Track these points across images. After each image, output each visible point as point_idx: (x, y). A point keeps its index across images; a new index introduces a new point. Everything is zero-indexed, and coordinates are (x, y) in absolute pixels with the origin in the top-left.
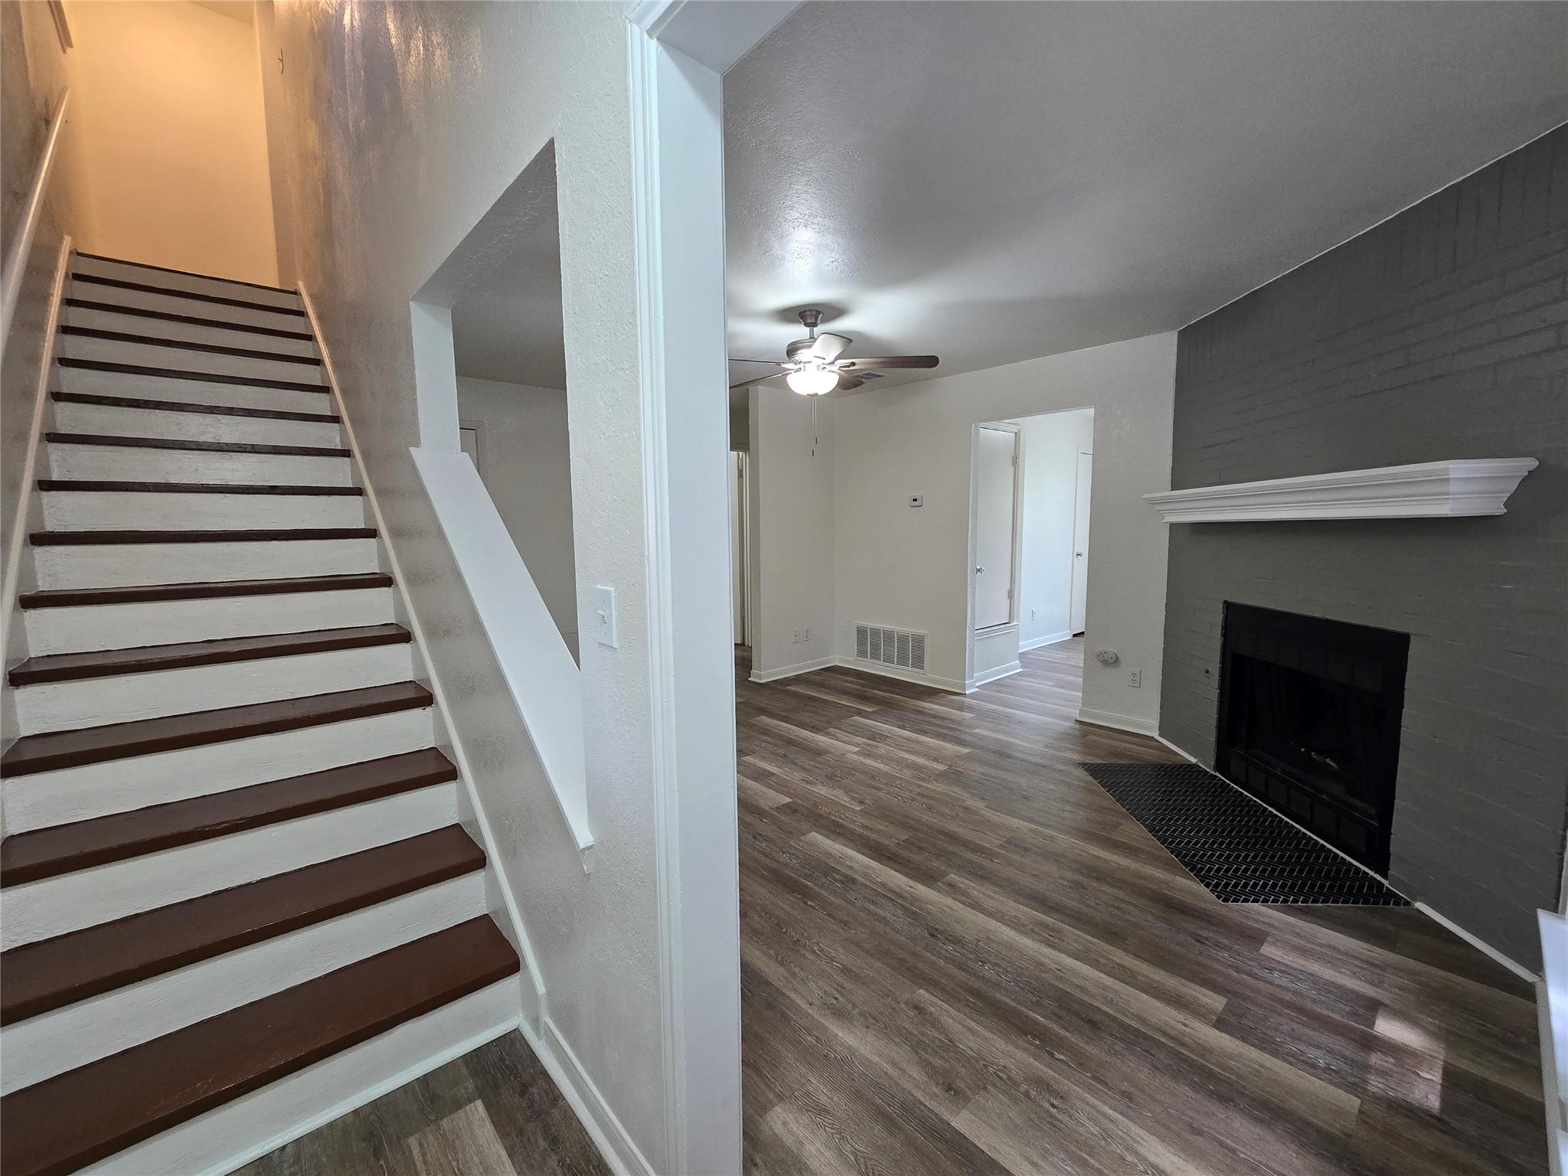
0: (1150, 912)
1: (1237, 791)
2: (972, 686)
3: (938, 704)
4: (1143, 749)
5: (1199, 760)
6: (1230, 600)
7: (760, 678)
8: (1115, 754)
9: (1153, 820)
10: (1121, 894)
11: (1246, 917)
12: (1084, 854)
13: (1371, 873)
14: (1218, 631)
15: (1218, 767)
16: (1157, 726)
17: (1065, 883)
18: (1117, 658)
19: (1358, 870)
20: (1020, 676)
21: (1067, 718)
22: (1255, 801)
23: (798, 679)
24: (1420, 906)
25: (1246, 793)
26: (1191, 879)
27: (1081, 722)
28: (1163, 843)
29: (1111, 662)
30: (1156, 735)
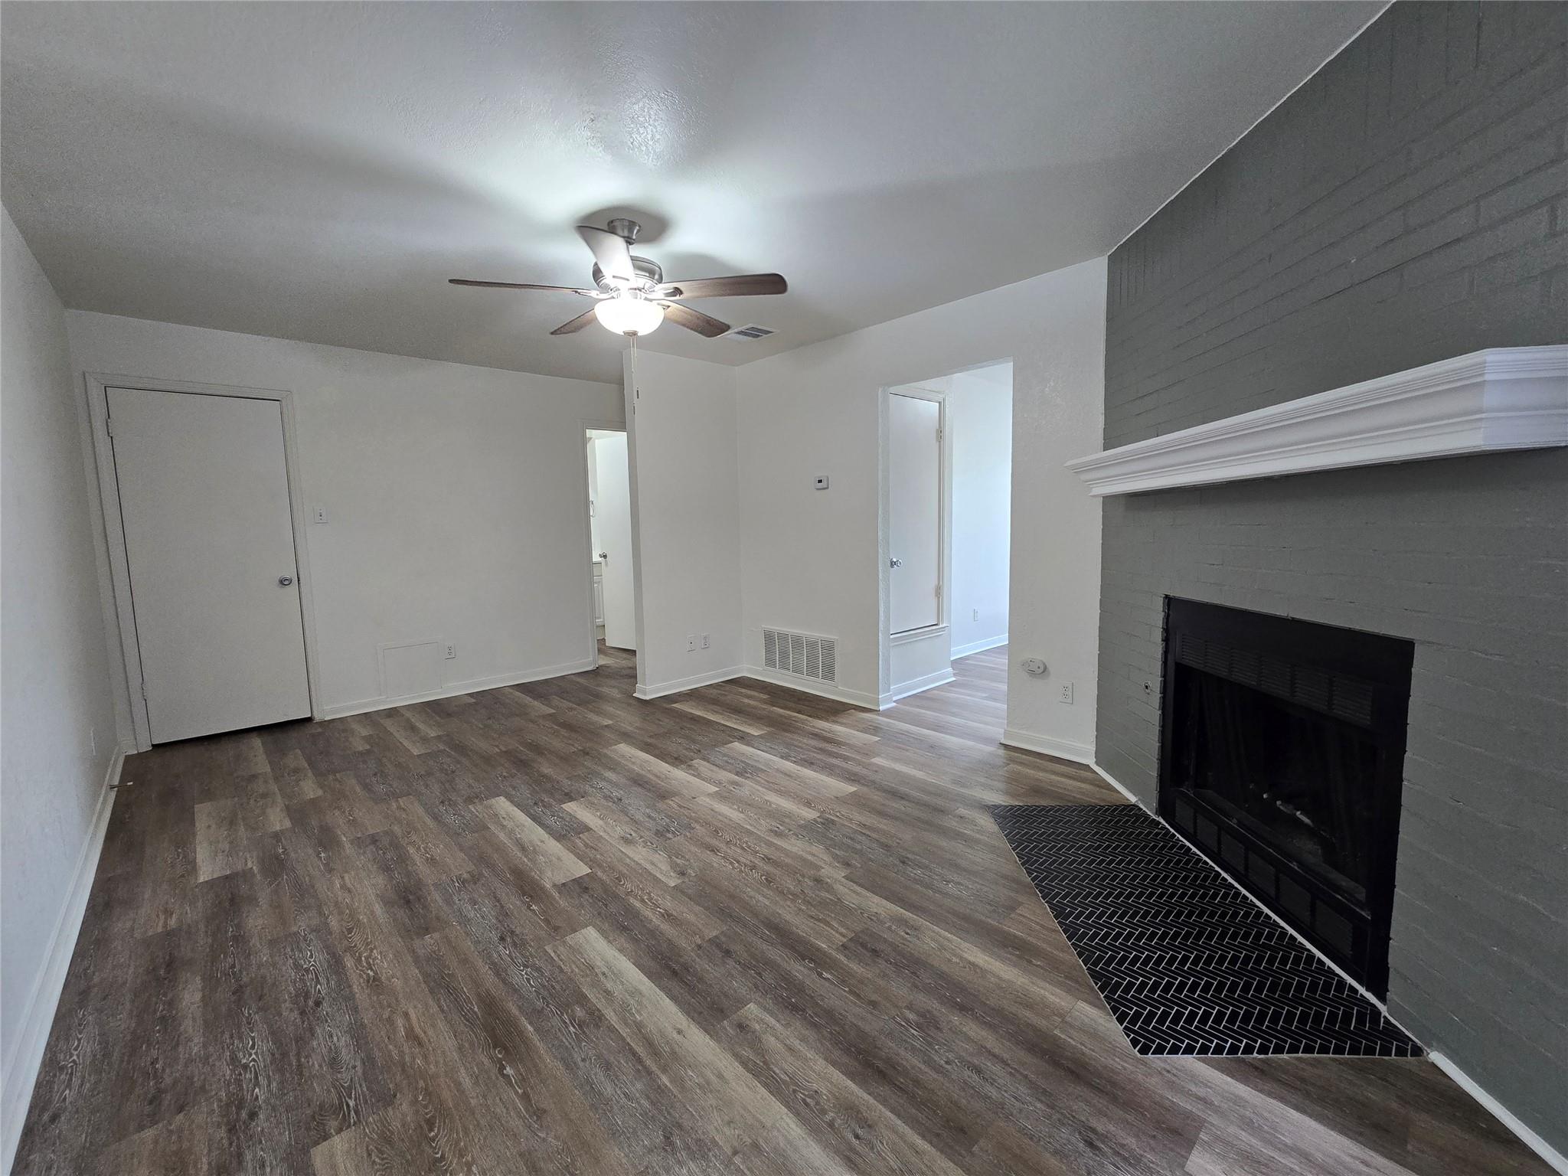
0: (1026, 1077)
1: (1184, 846)
2: (888, 700)
3: (842, 724)
4: (1071, 782)
5: (1139, 800)
6: (1174, 593)
7: (645, 695)
8: (1037, 790)
9: (1064, 898)
10: (991, 1041)
11: (1172, 1086)
12: (955, 960)
13: (1362, 990)
14: (1158, 635)
15: (1164, 809)
16: (1094, 752)
17: (911, 1016)
18: (1045, 668)
19: (1341, 983)
20: (952, 686)
21: (987, 740)
22: (1206, 863)
23: (693, 695)
24: (1436, 1057)
25: (1194, 849)
26: (1101, 1008)
27: (1006, 747)
28: (1070, 938)
29: (1041, 672)
30: (1091, 761)
